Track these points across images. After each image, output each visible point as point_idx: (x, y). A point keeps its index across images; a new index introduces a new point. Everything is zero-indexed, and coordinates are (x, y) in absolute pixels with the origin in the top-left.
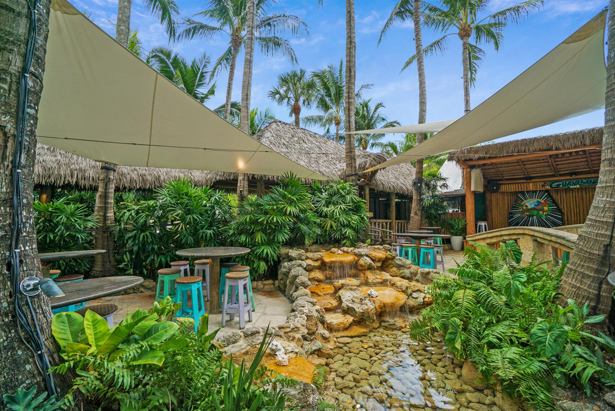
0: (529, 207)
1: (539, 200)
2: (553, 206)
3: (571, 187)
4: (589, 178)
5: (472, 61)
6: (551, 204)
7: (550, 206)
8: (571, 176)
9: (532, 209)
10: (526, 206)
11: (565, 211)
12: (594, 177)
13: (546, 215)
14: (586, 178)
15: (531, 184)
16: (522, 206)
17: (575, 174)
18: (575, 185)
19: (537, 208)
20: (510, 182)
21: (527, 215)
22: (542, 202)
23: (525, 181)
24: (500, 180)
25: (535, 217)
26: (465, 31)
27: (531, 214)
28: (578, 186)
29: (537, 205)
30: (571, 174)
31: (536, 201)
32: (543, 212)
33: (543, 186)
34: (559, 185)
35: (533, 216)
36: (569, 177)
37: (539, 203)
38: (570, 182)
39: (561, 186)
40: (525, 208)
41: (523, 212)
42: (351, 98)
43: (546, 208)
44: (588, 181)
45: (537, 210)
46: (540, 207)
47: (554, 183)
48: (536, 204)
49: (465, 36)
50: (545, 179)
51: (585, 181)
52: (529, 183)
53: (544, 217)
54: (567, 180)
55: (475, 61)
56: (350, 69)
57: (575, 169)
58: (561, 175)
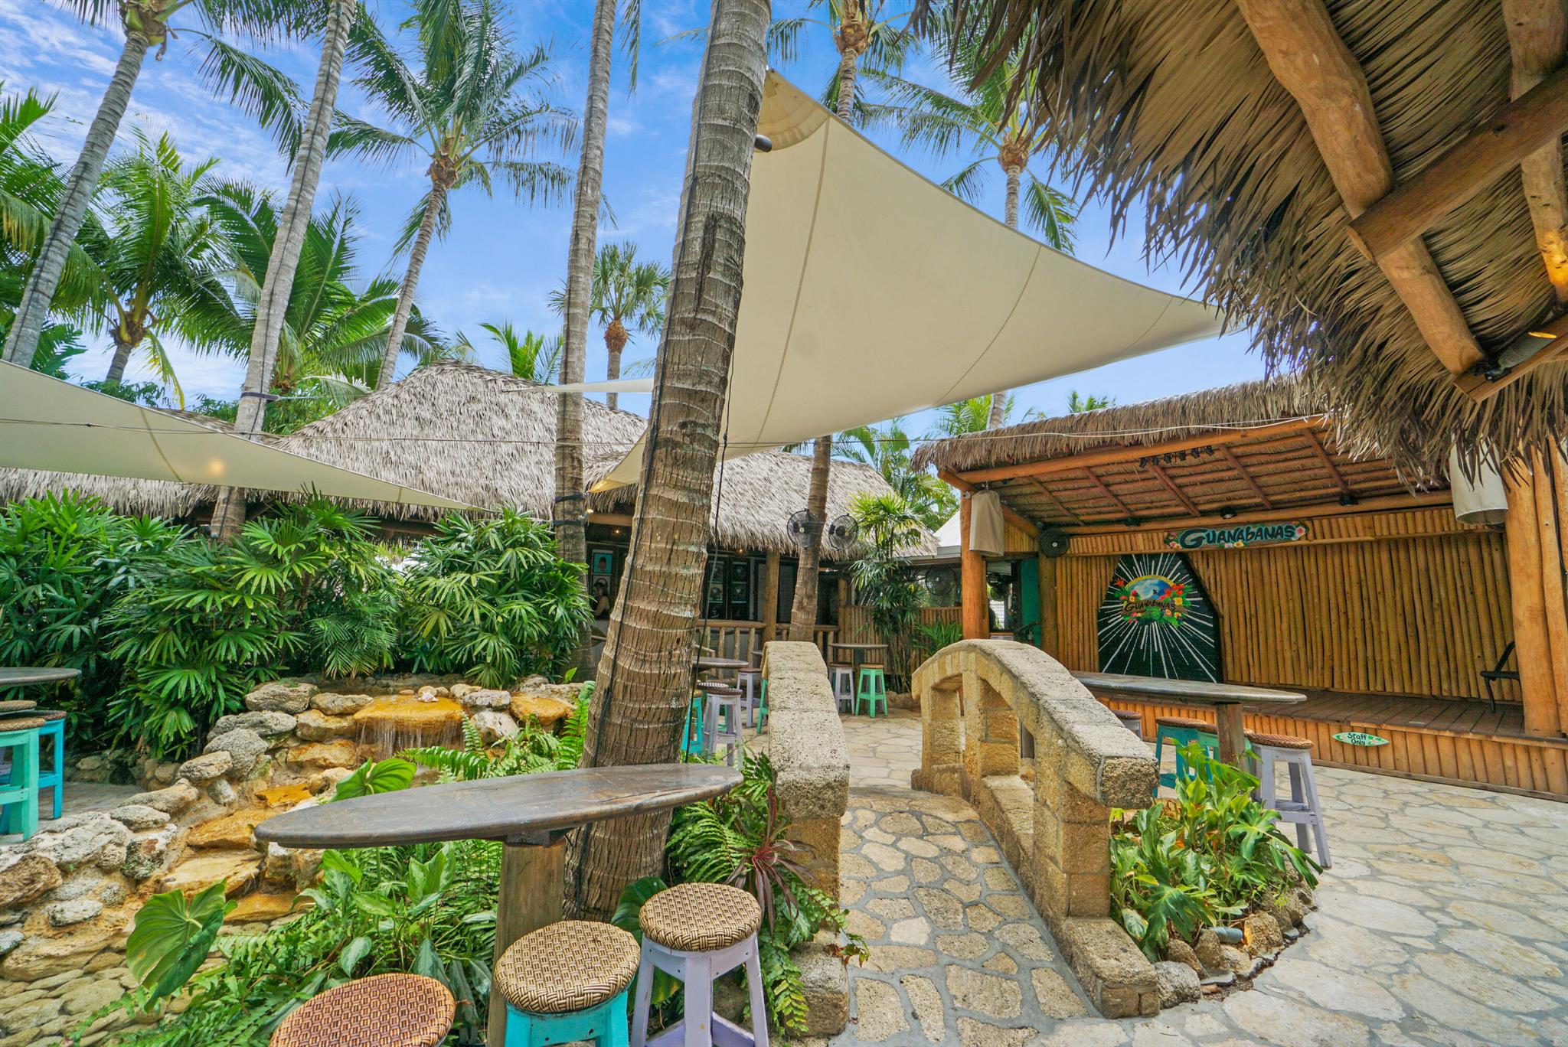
0: (1143, 598)
1: (1163, 578)
2: (1194, 596)
3: (1227, 546)
4: (1263, 522)
5: (1058, 224)
6: (1189, 588)
7: (1189, 596)
8: (1223, 515)
9: (1147, 603)
10: (1136, 595)
11: (1224, 610)
12: (1272, 521)
13: (1179, 620)
14: (1255, 523)
15: (1140, 535)
16: (1127, 594)
17: (1233, 510)
18: (1234, 540)
19: (1158, 599)
20: (1094, 529)
21: (1139, 619)
22: (1171, 583)
23: (1126, 528)
24: (1068, 525)
25: (1155, 625)
26: (1009, 151)
27: (1146, 615)
28: (1241, 544)
29: (1161, 593)
30: (1223, 512)
31: (1156, 581)
32: (1173, 611)
33: (1166, 541)
34: (1199, 540)
35: (1149, 621)
36: (1219, 520)
37: (1164, 588)
38: (1222, 533)
39: (1205, 542)
40: (1132, 599)
41: (1128, 611)
42: (575, 305)
43: (1178, 601)
44: (1260, 530)
45: (1159, 604)
46: (1167, 599)
47: (1188, 533)
48: (1158, 589)
49: (1012, 162)
50: (1167, 525)
51: (1254, 530)
52: (1135, 532)
53: (1175, 623)
54: (1218, 526)
55: (1066, 225)
56: (577, 235)
57: (1229, 499)
58: (1204, 514)
